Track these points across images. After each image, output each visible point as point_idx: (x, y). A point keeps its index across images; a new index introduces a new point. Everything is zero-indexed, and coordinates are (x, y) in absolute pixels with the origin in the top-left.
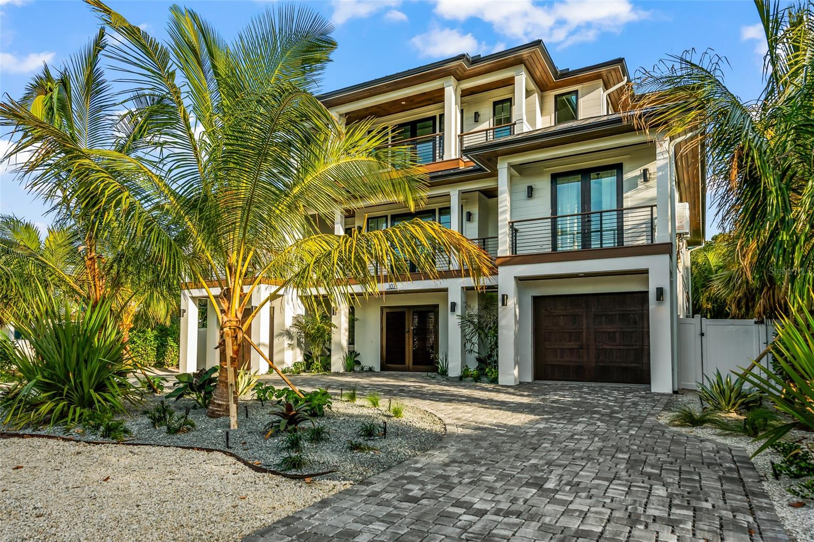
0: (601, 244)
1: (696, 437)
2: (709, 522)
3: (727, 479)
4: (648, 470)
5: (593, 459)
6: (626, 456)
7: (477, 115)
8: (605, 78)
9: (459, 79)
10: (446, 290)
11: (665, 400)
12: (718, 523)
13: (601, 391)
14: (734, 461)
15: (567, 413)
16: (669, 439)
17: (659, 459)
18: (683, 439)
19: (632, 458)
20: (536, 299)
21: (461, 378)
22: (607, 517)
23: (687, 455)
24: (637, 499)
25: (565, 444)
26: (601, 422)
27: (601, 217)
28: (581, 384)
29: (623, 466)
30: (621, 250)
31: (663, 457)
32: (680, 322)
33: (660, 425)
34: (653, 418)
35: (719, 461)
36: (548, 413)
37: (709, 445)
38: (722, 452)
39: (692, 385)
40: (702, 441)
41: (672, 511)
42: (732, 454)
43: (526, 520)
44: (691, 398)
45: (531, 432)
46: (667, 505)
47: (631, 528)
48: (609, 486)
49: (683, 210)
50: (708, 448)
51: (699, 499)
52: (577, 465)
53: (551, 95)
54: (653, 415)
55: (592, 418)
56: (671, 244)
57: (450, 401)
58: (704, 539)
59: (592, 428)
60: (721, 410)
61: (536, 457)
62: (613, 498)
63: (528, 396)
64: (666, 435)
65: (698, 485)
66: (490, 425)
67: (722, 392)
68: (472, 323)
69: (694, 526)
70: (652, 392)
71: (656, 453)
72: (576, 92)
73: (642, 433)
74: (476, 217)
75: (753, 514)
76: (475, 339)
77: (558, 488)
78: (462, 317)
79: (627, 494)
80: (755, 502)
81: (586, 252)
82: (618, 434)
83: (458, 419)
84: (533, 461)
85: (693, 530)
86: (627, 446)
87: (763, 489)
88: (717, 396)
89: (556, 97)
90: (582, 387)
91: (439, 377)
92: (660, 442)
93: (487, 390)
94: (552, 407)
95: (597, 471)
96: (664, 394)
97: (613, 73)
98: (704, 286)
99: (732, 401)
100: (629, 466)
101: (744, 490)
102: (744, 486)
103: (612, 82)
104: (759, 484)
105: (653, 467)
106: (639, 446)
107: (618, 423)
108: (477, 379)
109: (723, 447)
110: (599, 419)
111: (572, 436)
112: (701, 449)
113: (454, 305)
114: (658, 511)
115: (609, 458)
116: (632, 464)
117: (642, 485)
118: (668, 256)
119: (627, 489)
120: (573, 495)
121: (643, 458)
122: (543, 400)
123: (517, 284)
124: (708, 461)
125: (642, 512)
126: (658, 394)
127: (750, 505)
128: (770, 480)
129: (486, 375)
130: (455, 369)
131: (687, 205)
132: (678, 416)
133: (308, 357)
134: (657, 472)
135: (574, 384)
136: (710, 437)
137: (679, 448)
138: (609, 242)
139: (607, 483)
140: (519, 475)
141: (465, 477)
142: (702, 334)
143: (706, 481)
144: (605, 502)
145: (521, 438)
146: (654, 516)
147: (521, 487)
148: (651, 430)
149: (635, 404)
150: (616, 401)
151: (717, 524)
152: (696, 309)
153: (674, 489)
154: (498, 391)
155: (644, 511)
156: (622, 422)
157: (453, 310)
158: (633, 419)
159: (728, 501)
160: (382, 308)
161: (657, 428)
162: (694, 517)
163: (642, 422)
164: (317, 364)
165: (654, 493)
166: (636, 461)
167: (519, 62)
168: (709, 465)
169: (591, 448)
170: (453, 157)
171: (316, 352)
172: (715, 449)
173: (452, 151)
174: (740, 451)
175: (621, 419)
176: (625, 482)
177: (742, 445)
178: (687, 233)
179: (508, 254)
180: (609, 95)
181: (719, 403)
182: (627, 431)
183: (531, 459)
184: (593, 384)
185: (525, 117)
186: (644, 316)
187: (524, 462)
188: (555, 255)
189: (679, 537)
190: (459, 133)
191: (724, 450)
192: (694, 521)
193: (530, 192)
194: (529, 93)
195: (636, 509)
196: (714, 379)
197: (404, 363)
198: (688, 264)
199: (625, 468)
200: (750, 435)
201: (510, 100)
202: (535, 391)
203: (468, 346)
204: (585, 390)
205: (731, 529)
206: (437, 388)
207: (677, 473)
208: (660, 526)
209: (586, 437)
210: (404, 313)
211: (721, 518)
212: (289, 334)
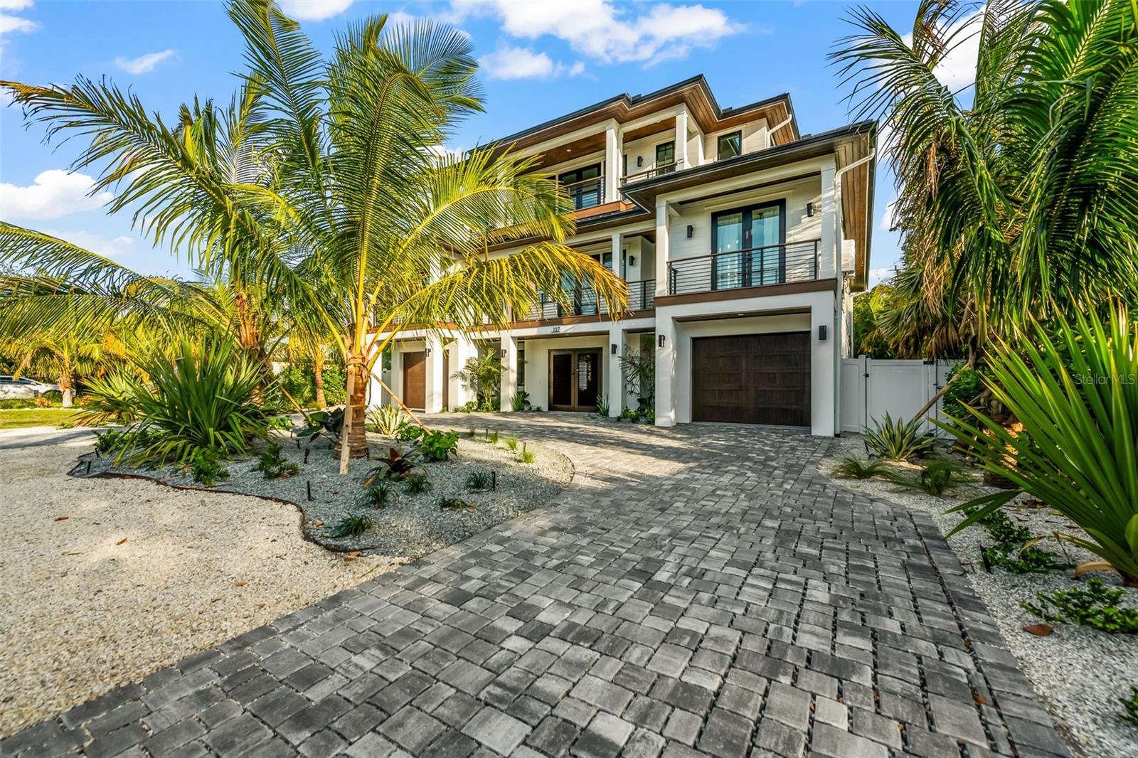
0: (762, 281)
1: (865, 495)
2: (901, 670)
3: (914, 566)
4: (804, 549)
5: (732, 528)
6: (776, 524)
7: (640, 160)
8: (769, 116)
9: (621, 122)
10: (607, 333)
11: (826, 444)
12: (916, 672)
13: (758, 433)
14: (919, 535)
15: (714, 461)
16: (830, 497)
17: (819, 528)
18: (849, 498)
19: (783, 527)
20: (695, 340)
21: (619, 419)
22: (732, 651)
23: (856, 524)
24: (783, 608)
25: (703, 503)
26: (753, 472)
27: (762, 253)
28: (739, 425)
29: (769, 542)
30: (783, 287)
31: (825, 527)
32: (843, 363)
33: (821, 477)
34: (812, 467)
35: (898, 534)
36: (696, 459)
37: (881, 507)
38: (900, 519)
39: (855, 427)
40: (872, 501)
41: (838, 640)
42: (913, 522)
43: (602, 654)
44: (855, 442)
45: (667, 485)
46: (830, 626)
47: (770, 680)
48: (746, 579)
49: (849, 248)
50: (881, 512)
51: (877, 611)
52: (709, 537)
53: (714, 137)
54: (813, 463)
55: (742, 466)
56: (836, 279)
57: (595, 444)
58: (896, 719)
59: (739, 480)
60: (889, 457)
61: (660, 523)
62: (749, 604)
63: (680, 439)
64: (827, 490)
65: (874, 580)
66: (624, 474)
67: (893, 438)
68: (634, 364)
69: (875, 679)
70: (813, 434)
71: (815, 519)
72: (739, 133)
73: (798, 487)
74: (638, 261)
75: (970, 650)
76: (637, 381)
77: (672, 582)
78: (623, 359)
79: (770, 595)
80: (968, 617)
81: (746, 289)
82: (770, 489)
83: (592, 466)
84: (654, 530)
85: (874, 688)
86: (779, 508)
87: (972, 590)
88: (886, 442)
89: (719, 138)
90: (740, 429)
91: (600, 418)
92: (821, 503)
93: (641, 432)
94: (702, 452)
95: (734, 549)
96: (825, 438)
97: (777, 111)
98: (865, 331)
99: (904, 448)
100: (778, 540)
101: (944, 592)
102: (942, 584)
103: (776, 120)
104: (962, 579)
105: (810, 543)
106: (793, 508)
107: (771, 473)
108: (635, 420)
109: (899, 511)
110: (750, 468)
111: (714, 491)
112: (872, 513)
113: (615, 347)
114: (815, 639)
115: (754, 526)
116: (784, 537)
117: (794, 578)
118: (832, 293)
119: (770, 587)
120: (691, 597)
121: (798, 527)
122: (696, 444)
123: (675, 325)
124: (883, 533)
125: (790, 640)
126: (819, 438)
127: (961, 627)
128: (979, 572)
129: (645, 416)
130: (615, 410)
131: (853, 242)
132: (842, 467)
133: (481, 398)
134: (815, 552)
135: (732, 426)
136: (882, 495)
137: (844, 512)
138: (770, 279)
139: (743, 573)
140: (626, 555)
141: (554, 556)
142: (867, 376)
143: (885, 571)
144: (735, 615)
145: (651, 493)
146: (810, 651)
147: (623, 577)
148: (810, 483)
149: (793, 449)
150: (772, 446)
151: (914, 676)
152: (857, 351)
153: (839, 588)
154: (651, 433)
155: (794, 638)
156: (777, 472)
157: (614, 352)
158: (789, 468)
159: (924, 617)
160: (549, 352)
161: (817, 481)
162: (874, 653)
163: (799, 472)
164: (489, 404)
165: (811, 596)
166: (788, 532)
167: (680, 100)
168: (887, 540)
169: (732, 511)
170: (615, 200)
171: (488, 392)
172: (891, 514)
173: (612, 194)
174: (923, 517)
175: (776, 468)
176: (768, 573)
177: (923, 507)
178: (851, 272)
179: (666, 293)
180: (773, 134)
181: (887, 450)
182: (781, 485)
183: (652, 527)
184: (752, 426)
185: (686, 158)
186: (806, 358)
187: (642, 531)
188: (715, 294)
189: (850, 708)
190: (621, 176)
191: (903, 516)
192: (876, 666)
193: (690, 231)
194: (691, 135)
195: (780, 631)
196: (882, 422)
197: (570, 404)
198: (851, 309)
199: (772, 545)
200: (932, 494)
201: (673, 143)
202: (690, 433)
203: (629, 388)
204: (742, 432)
205: (940, 689)
206: (590, 429)
207: (843, 556)
208: (819, 680)
209: (729, 494)
210: (570, 356)
211: (919, 658)
212: (463, 377)
